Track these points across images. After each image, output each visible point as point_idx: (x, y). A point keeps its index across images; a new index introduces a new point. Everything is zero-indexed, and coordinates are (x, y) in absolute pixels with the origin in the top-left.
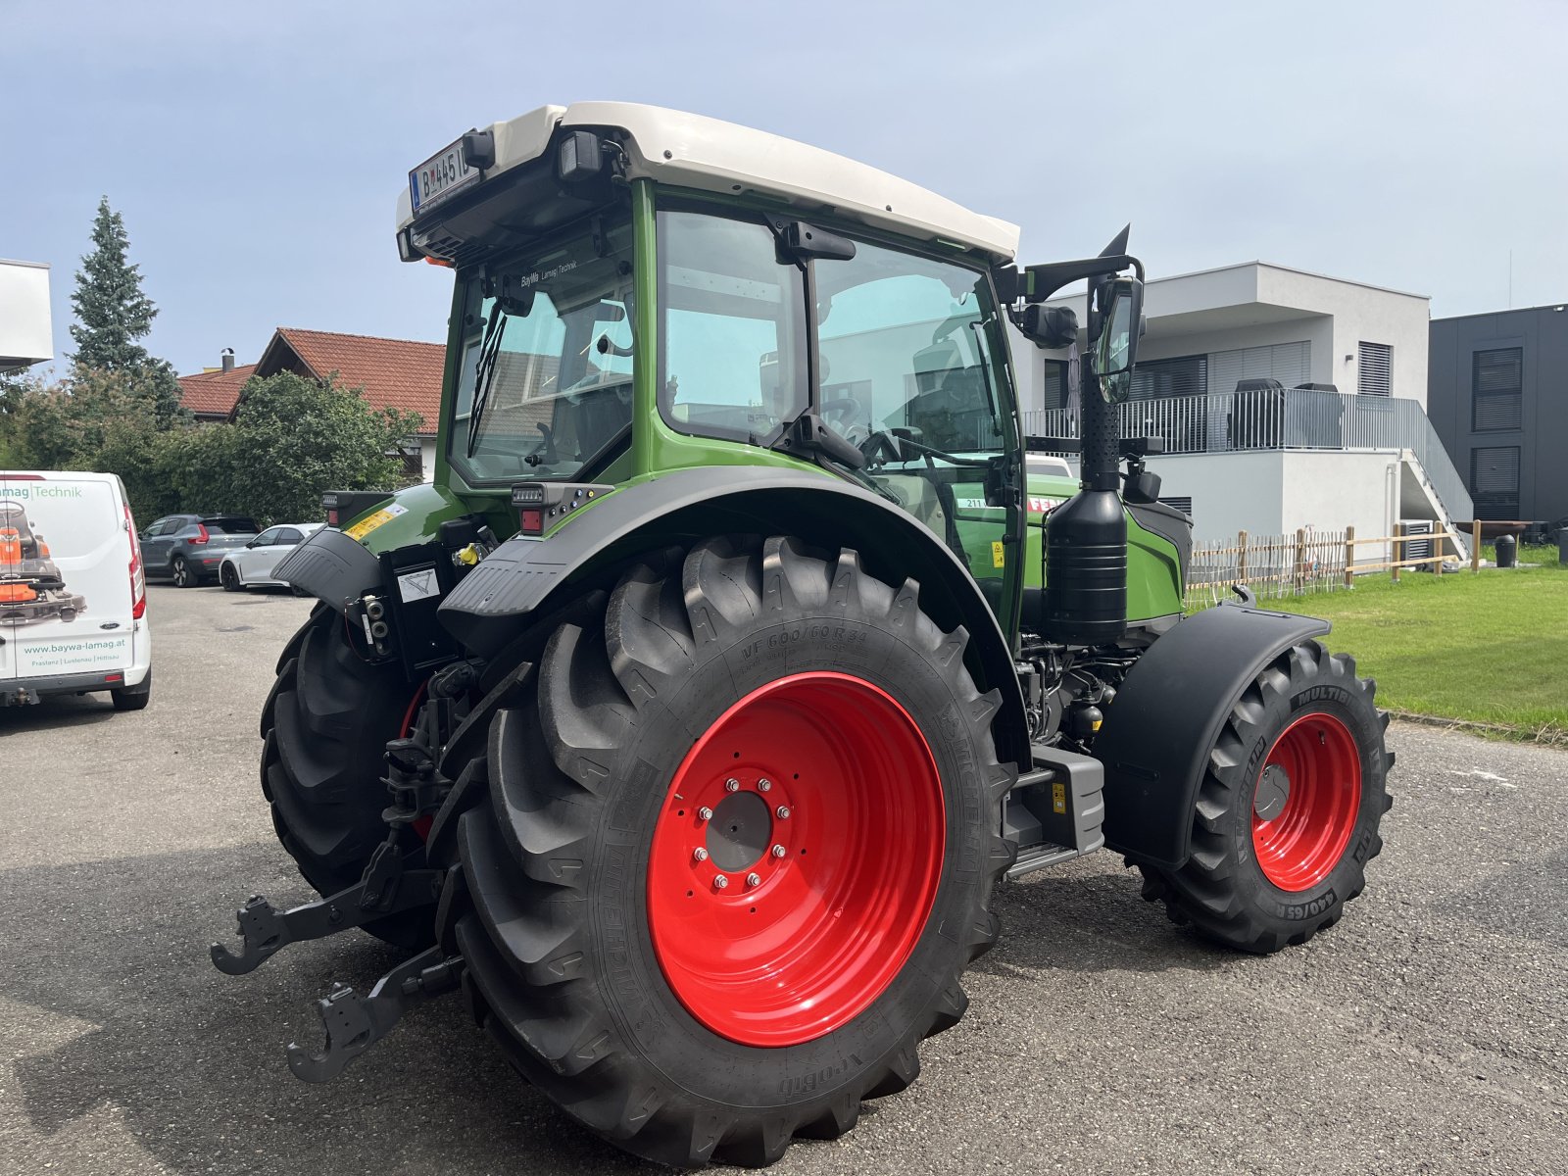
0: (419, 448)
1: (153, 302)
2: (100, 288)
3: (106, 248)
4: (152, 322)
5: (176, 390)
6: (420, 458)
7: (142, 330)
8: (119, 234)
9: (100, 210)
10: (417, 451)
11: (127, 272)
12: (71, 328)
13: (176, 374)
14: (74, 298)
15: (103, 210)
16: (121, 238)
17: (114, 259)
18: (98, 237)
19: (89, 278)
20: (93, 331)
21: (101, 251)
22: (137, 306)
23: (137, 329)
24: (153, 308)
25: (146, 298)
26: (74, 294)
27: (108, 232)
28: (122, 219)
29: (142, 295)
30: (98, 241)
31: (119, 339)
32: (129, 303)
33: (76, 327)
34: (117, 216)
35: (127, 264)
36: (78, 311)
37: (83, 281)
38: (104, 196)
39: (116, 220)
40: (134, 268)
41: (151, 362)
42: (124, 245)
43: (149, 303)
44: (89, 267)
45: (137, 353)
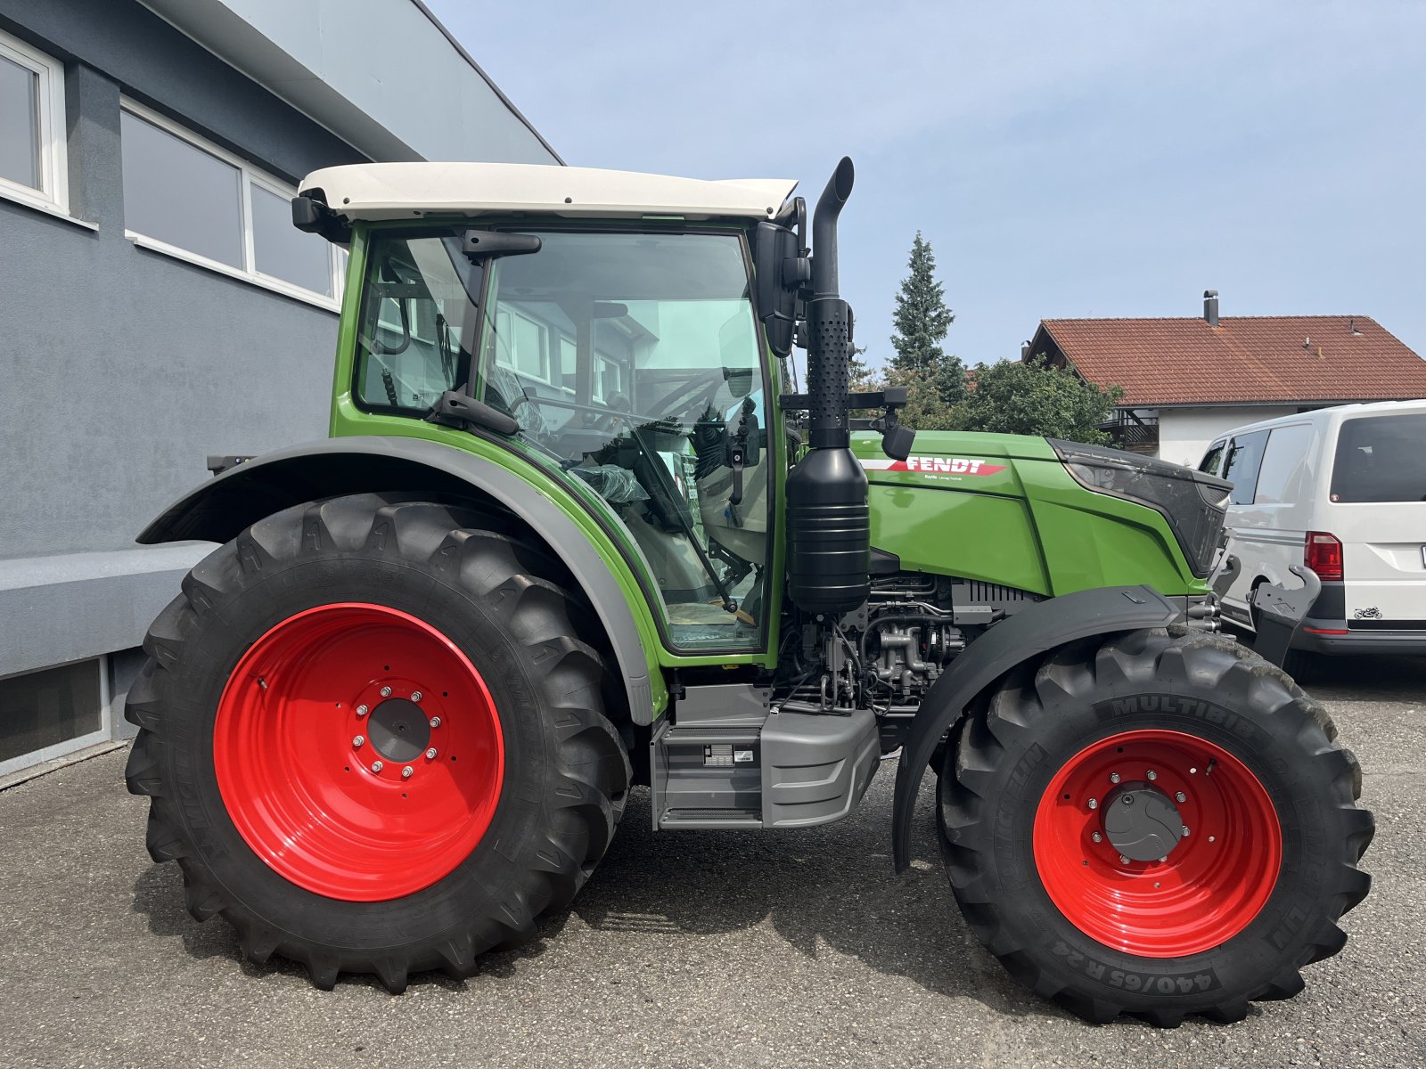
0: (1157, 418)
1: (950, 311)
2: (914, 305)
3: (918, 272)
4: (950, 328)
5: (964, 381)
6: (1156, 428)
7: (940, 333)
8: (929, 259)
9: (915, 242)
10: (1154, 421)
11: (932, 289)
12: (892, 338)
13: (966, 367)
14: (896, 314)
15: (918, 242)
16: (930, 263)
17: (924, 280)
18: (913, 264)
19: (905, 297)
20: (906, 339)
21: (915, 275)
22: (939, 315)
23: (937, 333)
24: (951, 315)
25: (946, 308)
26: (896, 311)
27: (921, 260)
28: (931, 247)
29: (943, 306)
30: (913, 267)
31: (923, 343)
32: (933, 314)
33: (894, 337)
34: (928, 245)
35: (934, 282)
36: (897, 324)
37: (901, 300)
38: (919, 231)
39: (927, 249)
40: (938, 285)
41: (945, 359)
42: (932, 267)
43: (949, 311)
44: (906, 289)
45: (936, 353)
